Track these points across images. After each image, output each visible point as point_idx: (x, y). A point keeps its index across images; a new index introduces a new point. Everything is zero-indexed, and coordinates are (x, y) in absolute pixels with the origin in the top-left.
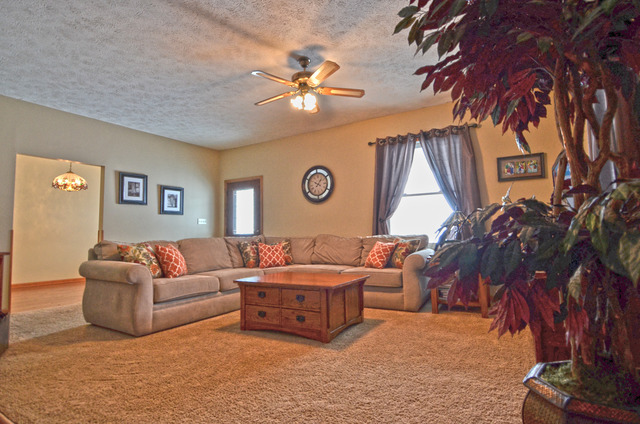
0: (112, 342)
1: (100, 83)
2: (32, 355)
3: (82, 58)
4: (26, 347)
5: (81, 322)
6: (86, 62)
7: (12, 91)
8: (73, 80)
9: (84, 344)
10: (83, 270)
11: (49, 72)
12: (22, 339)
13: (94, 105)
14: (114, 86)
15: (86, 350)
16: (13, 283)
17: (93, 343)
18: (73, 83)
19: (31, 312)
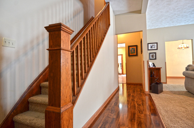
0: (192, 98)
1: (185, 13)
2: (168, 95)
3: (176, 8)
4: (167, 93)
5: (184, 90)
6: (178, 9)
7: (162, 26)
8: (176, 16)
9: (183, 96)
10: (184, 74)
11: (169, 17)
12: (167, 90)
13: (185, 20)
14: (189, 12)
15: (183, 98)
16: (167, 76)
17: (186, 96)
18: (176, 17)
19: (172, 84)
